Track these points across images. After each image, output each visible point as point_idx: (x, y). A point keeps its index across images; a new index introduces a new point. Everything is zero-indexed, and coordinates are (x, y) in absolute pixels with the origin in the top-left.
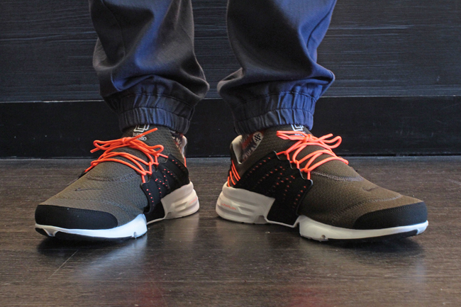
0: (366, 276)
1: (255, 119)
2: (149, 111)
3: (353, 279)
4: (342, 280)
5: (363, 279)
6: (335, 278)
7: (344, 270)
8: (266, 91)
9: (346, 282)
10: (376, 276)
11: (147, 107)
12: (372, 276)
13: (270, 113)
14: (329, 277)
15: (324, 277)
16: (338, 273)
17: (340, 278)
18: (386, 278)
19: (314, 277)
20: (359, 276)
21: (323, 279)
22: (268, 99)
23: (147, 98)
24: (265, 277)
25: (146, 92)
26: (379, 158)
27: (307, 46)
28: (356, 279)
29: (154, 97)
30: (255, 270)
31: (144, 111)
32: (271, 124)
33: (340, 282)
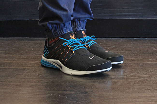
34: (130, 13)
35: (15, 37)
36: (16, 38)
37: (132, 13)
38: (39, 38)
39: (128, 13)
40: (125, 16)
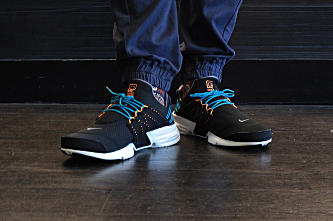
0: (316, 212)
1: (189, 73)
2: (146, 75)
3: (308, 215)
4: (301, 216)
5: (315, 215)
6: (296, 214)
7: (301, 208)
8: (196, 58)
9: (303, 217)
10: (323, 213)
11: (145, 72)
12: (320, 213)
13: (197, 70)
14: (291, 213)
15: (288, 213)
16: (297, 210)
17: (299, 214)
18: (330, 215)
19: (281, 213)
20: (312, 213)
21: (288, 215)
22: (197, 63)
23: (146, 67)
24: (248, 212)
25: (146, 63)
26: (319, 106)
27: (223, 36)
28: (311, 215)
29: (150, 68)
30: (240, 207)
31: (143, 75)
32: (197, 77)
33: (299, 217)
34: (307, 45)
35: (25, 103)
36: (29, 106)
37: (313, 45)
38: (87, 105)
39: (304, 45)
40: (297, 54)
